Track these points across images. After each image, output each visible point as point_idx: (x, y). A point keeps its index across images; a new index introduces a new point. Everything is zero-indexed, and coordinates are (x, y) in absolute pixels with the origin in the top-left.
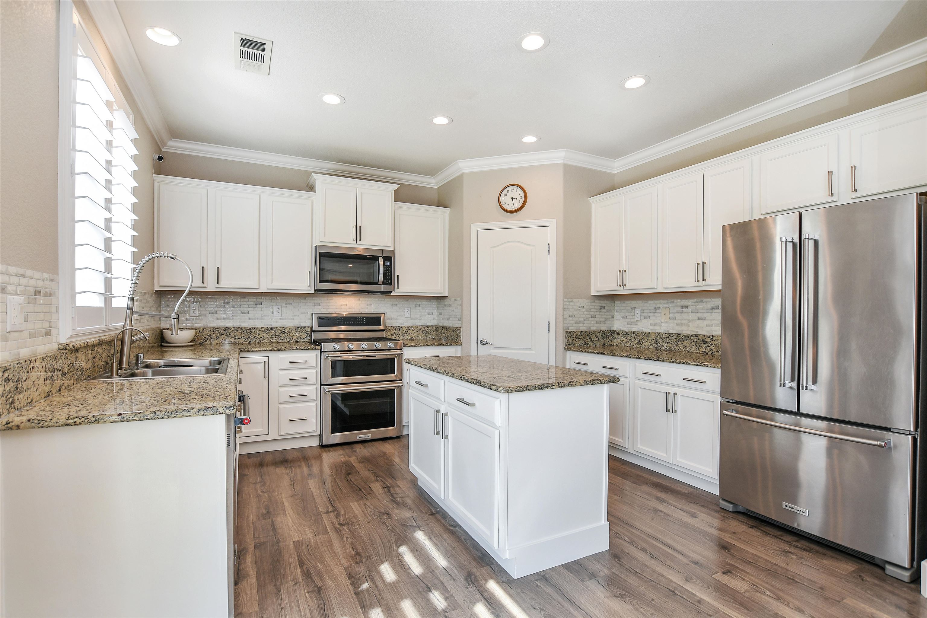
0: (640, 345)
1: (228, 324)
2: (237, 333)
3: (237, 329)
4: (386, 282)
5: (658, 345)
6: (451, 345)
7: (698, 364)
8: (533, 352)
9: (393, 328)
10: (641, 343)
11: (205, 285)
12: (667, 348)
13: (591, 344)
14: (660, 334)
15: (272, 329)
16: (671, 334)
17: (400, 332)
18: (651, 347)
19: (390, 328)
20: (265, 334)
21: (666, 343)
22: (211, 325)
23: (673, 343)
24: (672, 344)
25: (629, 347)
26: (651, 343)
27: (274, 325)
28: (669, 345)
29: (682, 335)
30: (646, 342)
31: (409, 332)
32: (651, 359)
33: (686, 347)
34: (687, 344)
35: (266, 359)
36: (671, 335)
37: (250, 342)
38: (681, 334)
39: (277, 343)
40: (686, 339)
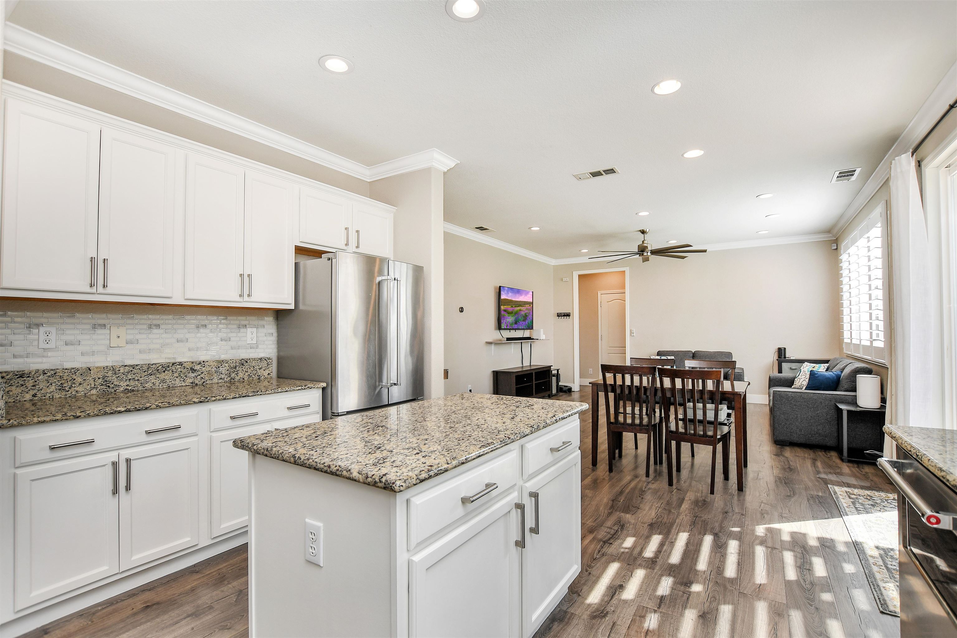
0: (64, 393)
5: (109, 386)
10: (67, 389)
12: (128, 388)
14: (113, 369)
16: (137, 365)
18: (94, 392)
21: (126, 380)
23: (140, 379)
24: (138, 380)
25: (31, 400)
26: (93, 386)
28: (132, 383)
29: (158, 365)
30: (80, 384)
33: (164, 381)
34: (166, 377)
36: (138, 368)
38: (155, 364)
40: (164, 369)
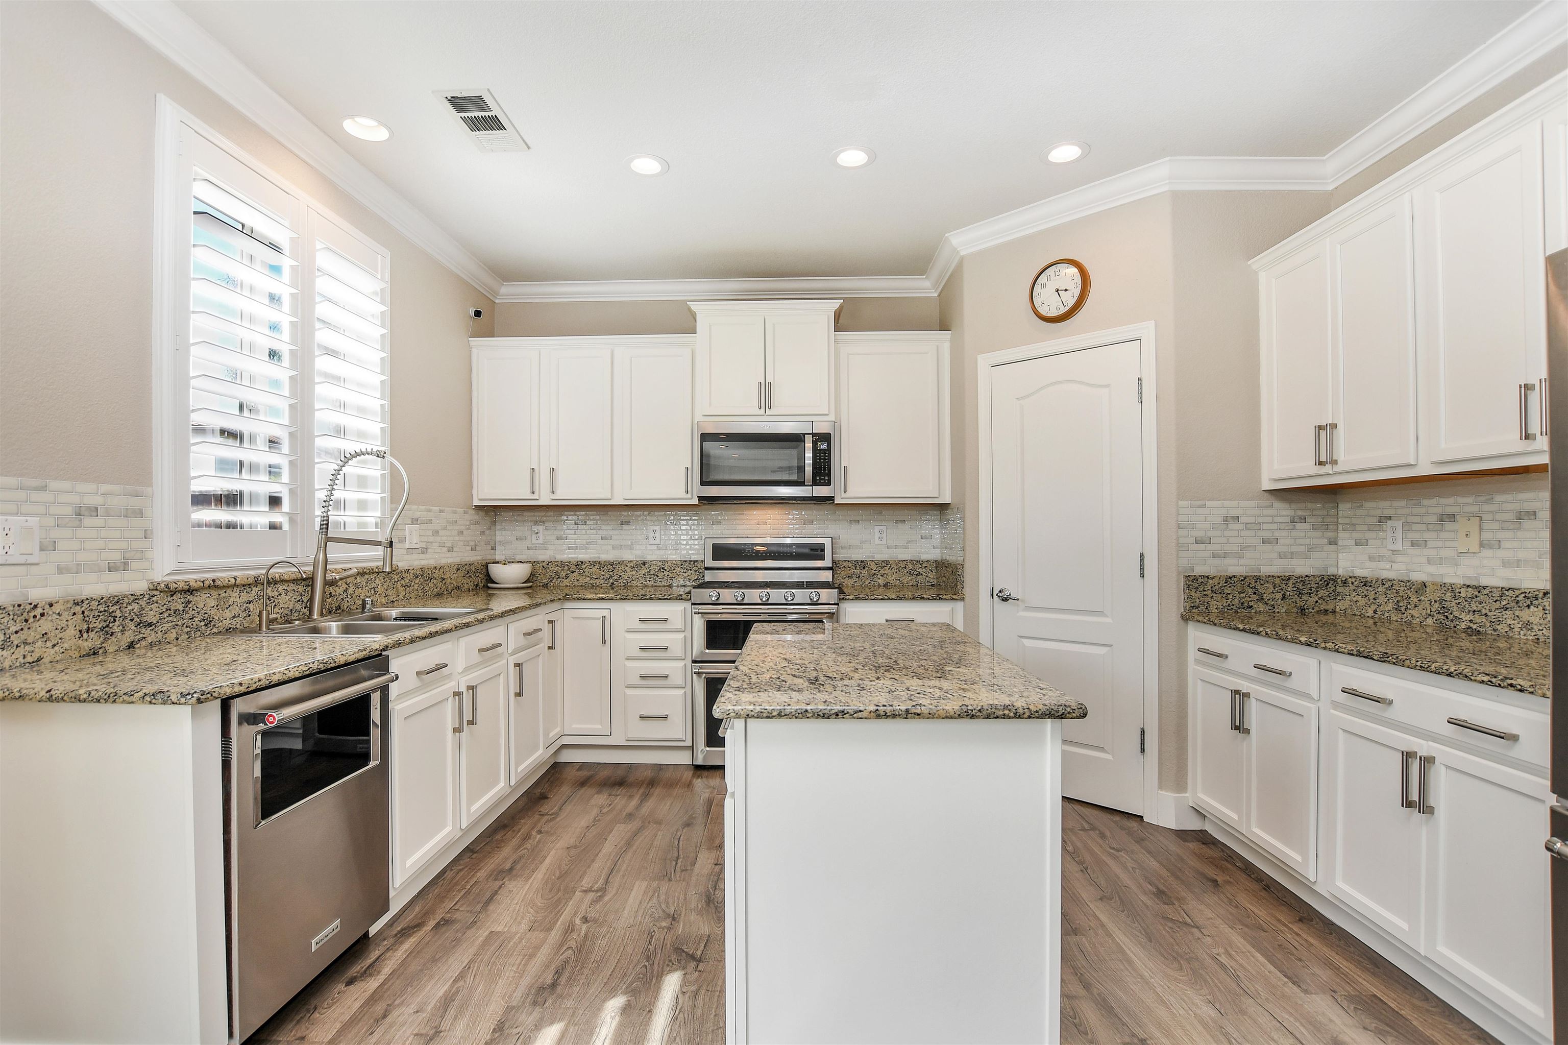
0: (1400, 615)
1: (583, 556)
2: (594, 569)
3: (594, 563)
4: (820, 479)
5: (1447, 617)
6: (940, 599)
7: (1494, 680)
8: (1108, 620)
9: (850, 565)
10: (1403, 609)
11: (536, 496)
12: (1471, 625)
13: (1261, 607)
14: (1452, 588)
15: (644, 564)
16: (1484, 588)
17: (865, 572)
18: (1430, 621)
19: (845, 564)
20: (634, 573)
21: (1469, 611)
22: (560, 557)
23: (1489, 614)
24: (1486, 615)
25: (1373, 617)
26: (1429, 612)
27: (649, 558)
28: (1477, 618)
29: (1517, 592)
30: (1416, 606)
31: (882, 572)
32: (1365, 654)
33: (1528, 625)
34: (1532, 619)
35: (606, 613)
36: (1485, 592)
37: (613, 584)
38: (1513, 589)
39: (652, 586)
40: (1529, 603)
